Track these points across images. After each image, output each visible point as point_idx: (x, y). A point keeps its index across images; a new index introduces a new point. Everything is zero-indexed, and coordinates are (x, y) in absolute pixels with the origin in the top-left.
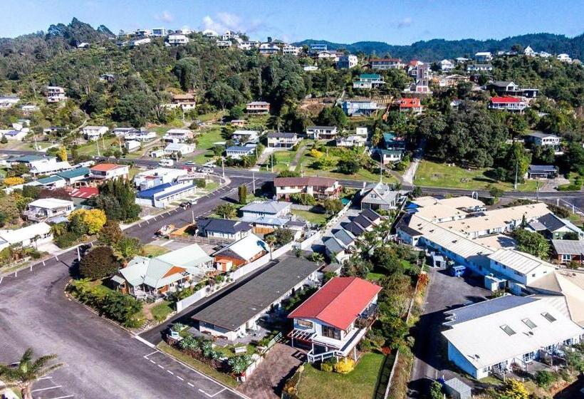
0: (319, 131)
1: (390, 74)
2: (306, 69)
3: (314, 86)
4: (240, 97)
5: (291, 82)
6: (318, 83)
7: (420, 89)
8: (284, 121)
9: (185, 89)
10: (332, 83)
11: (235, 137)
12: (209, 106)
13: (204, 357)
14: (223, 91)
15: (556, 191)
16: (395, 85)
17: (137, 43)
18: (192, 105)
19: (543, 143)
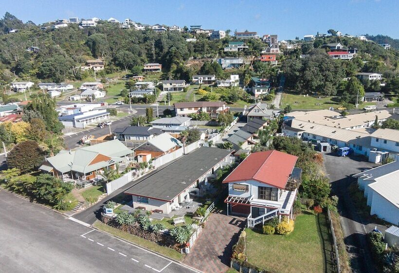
0: (202, 78)
1: (250, 42)
2: (188, 40)
3: (195, 51)
4: (139, 61)
5: (178, 48)
6: (198, 49)
7: (273, 51)
8: (174, 74)
9: (95, 56)
10: (209, 48)
11: (137, 86)
12: (115, 68)
13: (144, 231)
14: (126, 56)
15: (386, 108)
16: (255, 48)
17: (57, 27)
18: (101, 67)
19: (370, 79)
